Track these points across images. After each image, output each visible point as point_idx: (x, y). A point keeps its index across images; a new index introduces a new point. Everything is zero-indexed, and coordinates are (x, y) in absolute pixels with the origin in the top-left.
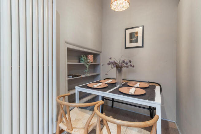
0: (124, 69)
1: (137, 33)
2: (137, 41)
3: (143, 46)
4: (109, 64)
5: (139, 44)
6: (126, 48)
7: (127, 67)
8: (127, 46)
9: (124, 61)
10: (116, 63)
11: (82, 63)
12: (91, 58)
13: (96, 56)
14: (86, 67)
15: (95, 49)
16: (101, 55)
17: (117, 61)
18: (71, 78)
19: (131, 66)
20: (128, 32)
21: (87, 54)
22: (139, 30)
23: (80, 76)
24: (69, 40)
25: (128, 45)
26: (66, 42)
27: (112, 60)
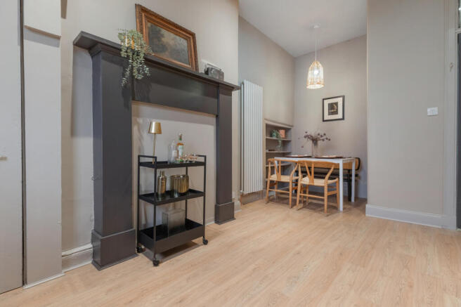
0: (319, 142)
1: (336, 104)
2: (336, 113)
3: (343, 119)
4: (305, 137)
5: (340, 116)
6: (324, 121)
7: (323, 140)
8: (325, 119)
9: (319, 134)
10: (312, 136)
11: (274, 138)
12: (282, 133)
13: (287, 130)
14: (278, 142)
15: (288, 123)
16: (292, 130)
17: (313, 134)
18: (268, 151)
19: (327, 139)
20: (327, 102)
21: (278, 128)
22: (340, 101)
23: (274, 150)
24: (268, 117)
25: (327, 117)
26: (266, 119)
27: (308, 134)
